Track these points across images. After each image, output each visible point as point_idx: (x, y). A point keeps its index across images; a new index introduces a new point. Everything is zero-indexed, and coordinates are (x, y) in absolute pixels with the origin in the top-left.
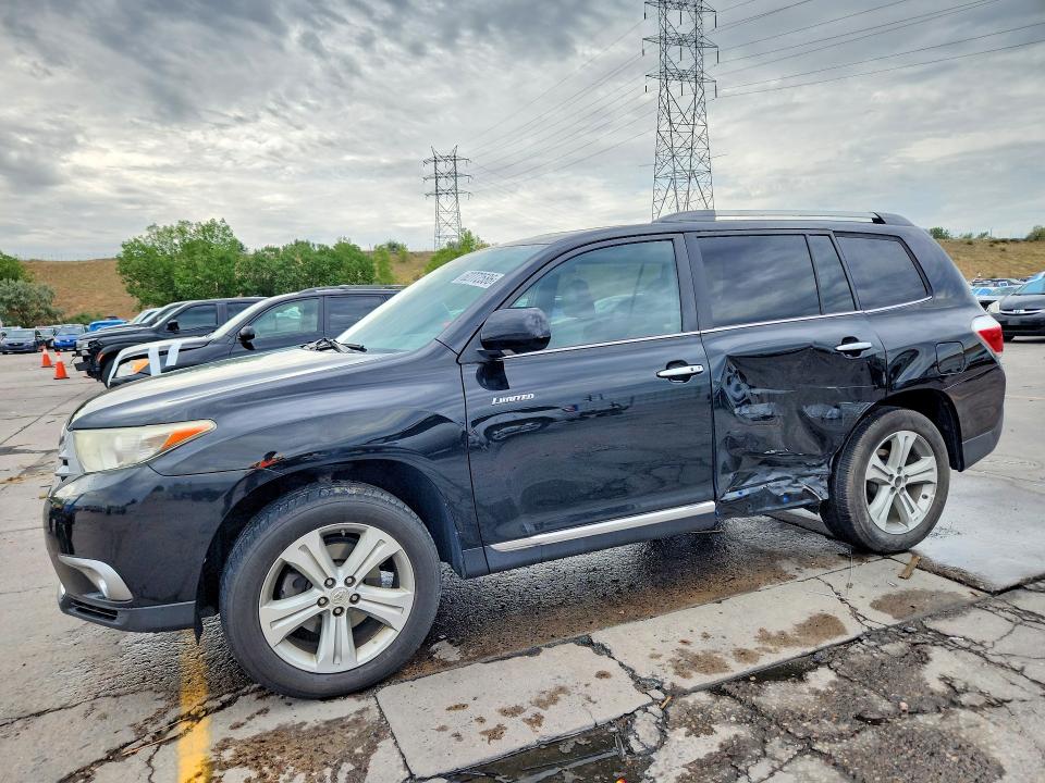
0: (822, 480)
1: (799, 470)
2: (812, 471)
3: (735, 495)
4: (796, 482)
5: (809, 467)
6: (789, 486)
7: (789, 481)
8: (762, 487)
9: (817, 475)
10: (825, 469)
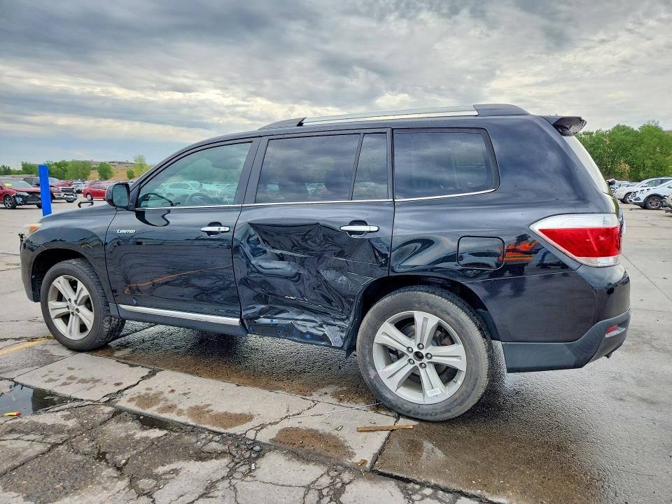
0: (342, 331)
1: (325, 319)
2: (336, 323)
3: (267, 321)
4: (321, 326)
5: (334, 319)
6: (314, 327)
7: (314, 324)
8: (290, 322)
9: (339, 327)
10: (346, 324)
